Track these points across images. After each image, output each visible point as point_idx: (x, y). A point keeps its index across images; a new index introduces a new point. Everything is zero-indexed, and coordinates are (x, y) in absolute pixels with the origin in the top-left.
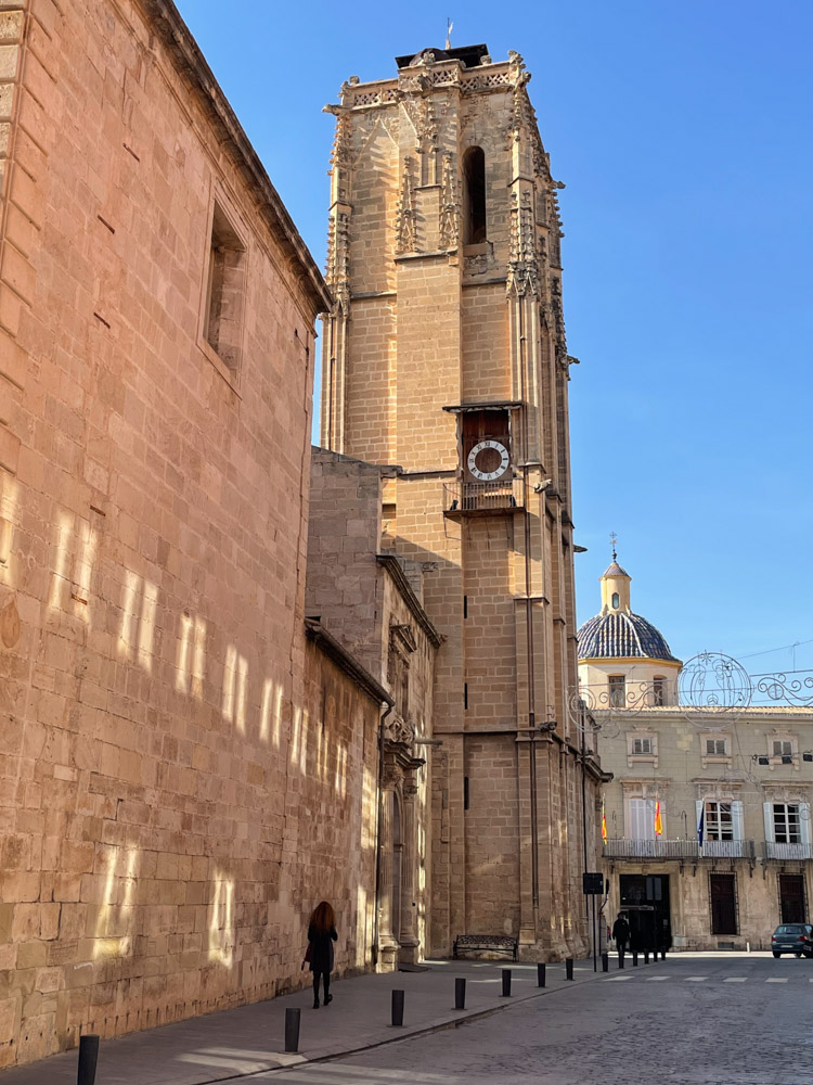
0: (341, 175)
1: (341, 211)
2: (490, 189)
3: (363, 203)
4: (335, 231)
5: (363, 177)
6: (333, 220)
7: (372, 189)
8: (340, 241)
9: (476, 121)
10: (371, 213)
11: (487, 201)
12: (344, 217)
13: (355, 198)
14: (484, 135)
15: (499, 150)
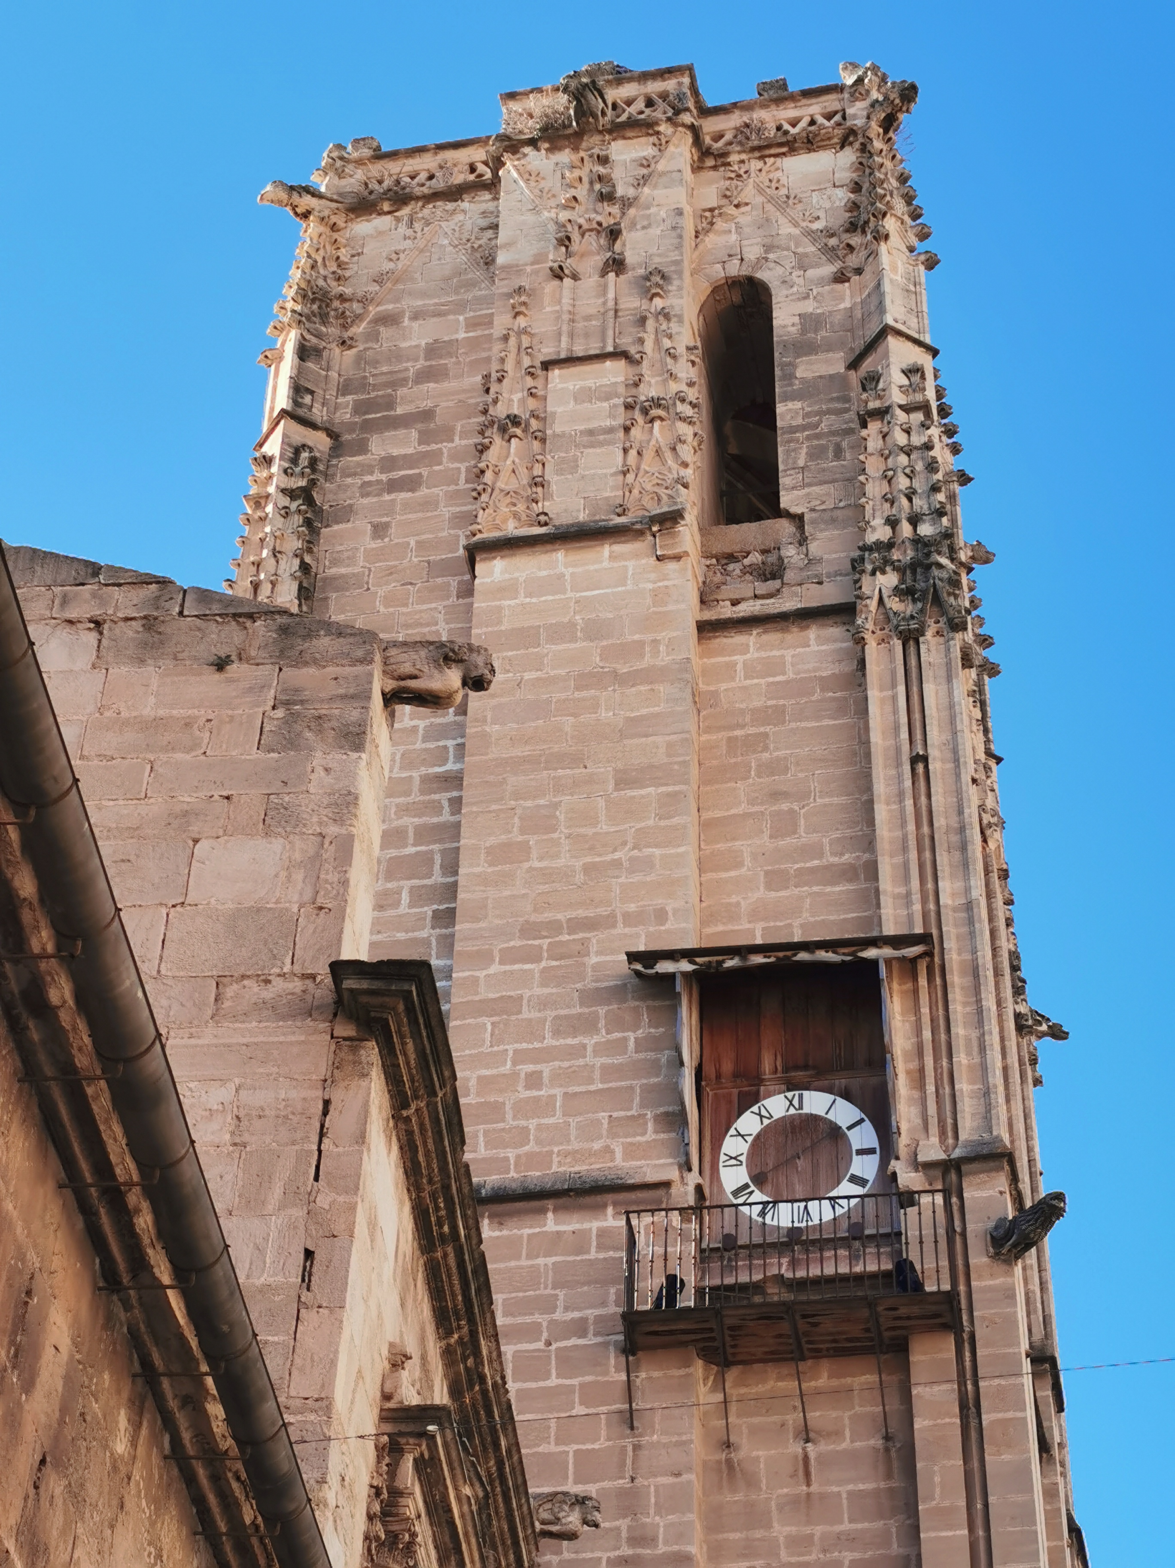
0: (304, 352)
1: (297, 440)
2: (790, 377)
3: (368, 427)
4: (271, 489)
5: (375, 363)
6: (268, 461)
7: (402, 392)
8: (286, 513)
9: (742, 220)
10: (395, 452)
11: (780, 408)
12: (305, 455)
13: (345, 415)
14: (768, 248)
15: (821, 282)
